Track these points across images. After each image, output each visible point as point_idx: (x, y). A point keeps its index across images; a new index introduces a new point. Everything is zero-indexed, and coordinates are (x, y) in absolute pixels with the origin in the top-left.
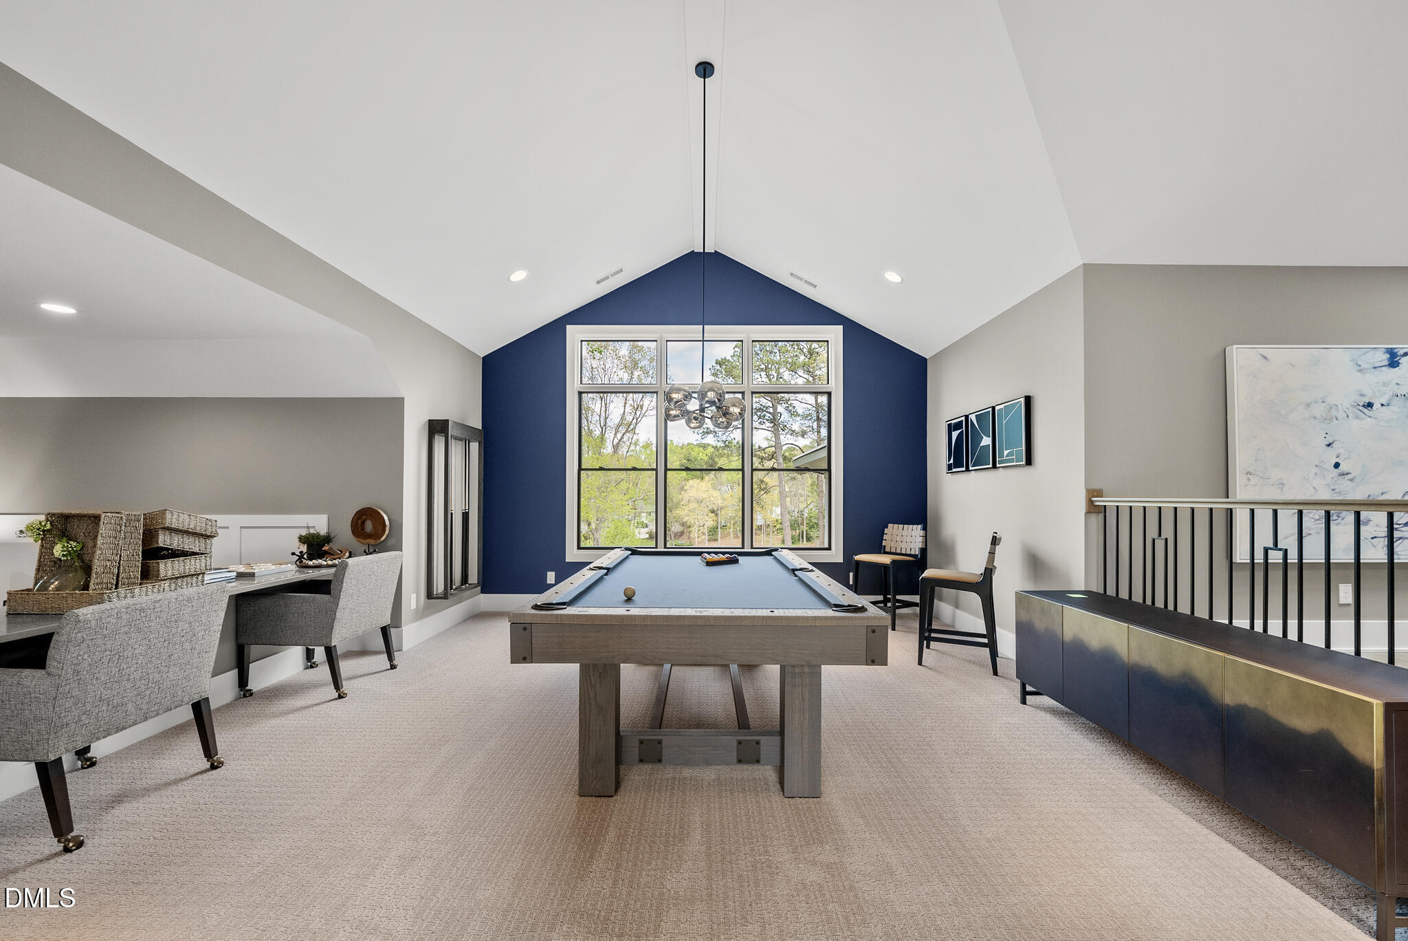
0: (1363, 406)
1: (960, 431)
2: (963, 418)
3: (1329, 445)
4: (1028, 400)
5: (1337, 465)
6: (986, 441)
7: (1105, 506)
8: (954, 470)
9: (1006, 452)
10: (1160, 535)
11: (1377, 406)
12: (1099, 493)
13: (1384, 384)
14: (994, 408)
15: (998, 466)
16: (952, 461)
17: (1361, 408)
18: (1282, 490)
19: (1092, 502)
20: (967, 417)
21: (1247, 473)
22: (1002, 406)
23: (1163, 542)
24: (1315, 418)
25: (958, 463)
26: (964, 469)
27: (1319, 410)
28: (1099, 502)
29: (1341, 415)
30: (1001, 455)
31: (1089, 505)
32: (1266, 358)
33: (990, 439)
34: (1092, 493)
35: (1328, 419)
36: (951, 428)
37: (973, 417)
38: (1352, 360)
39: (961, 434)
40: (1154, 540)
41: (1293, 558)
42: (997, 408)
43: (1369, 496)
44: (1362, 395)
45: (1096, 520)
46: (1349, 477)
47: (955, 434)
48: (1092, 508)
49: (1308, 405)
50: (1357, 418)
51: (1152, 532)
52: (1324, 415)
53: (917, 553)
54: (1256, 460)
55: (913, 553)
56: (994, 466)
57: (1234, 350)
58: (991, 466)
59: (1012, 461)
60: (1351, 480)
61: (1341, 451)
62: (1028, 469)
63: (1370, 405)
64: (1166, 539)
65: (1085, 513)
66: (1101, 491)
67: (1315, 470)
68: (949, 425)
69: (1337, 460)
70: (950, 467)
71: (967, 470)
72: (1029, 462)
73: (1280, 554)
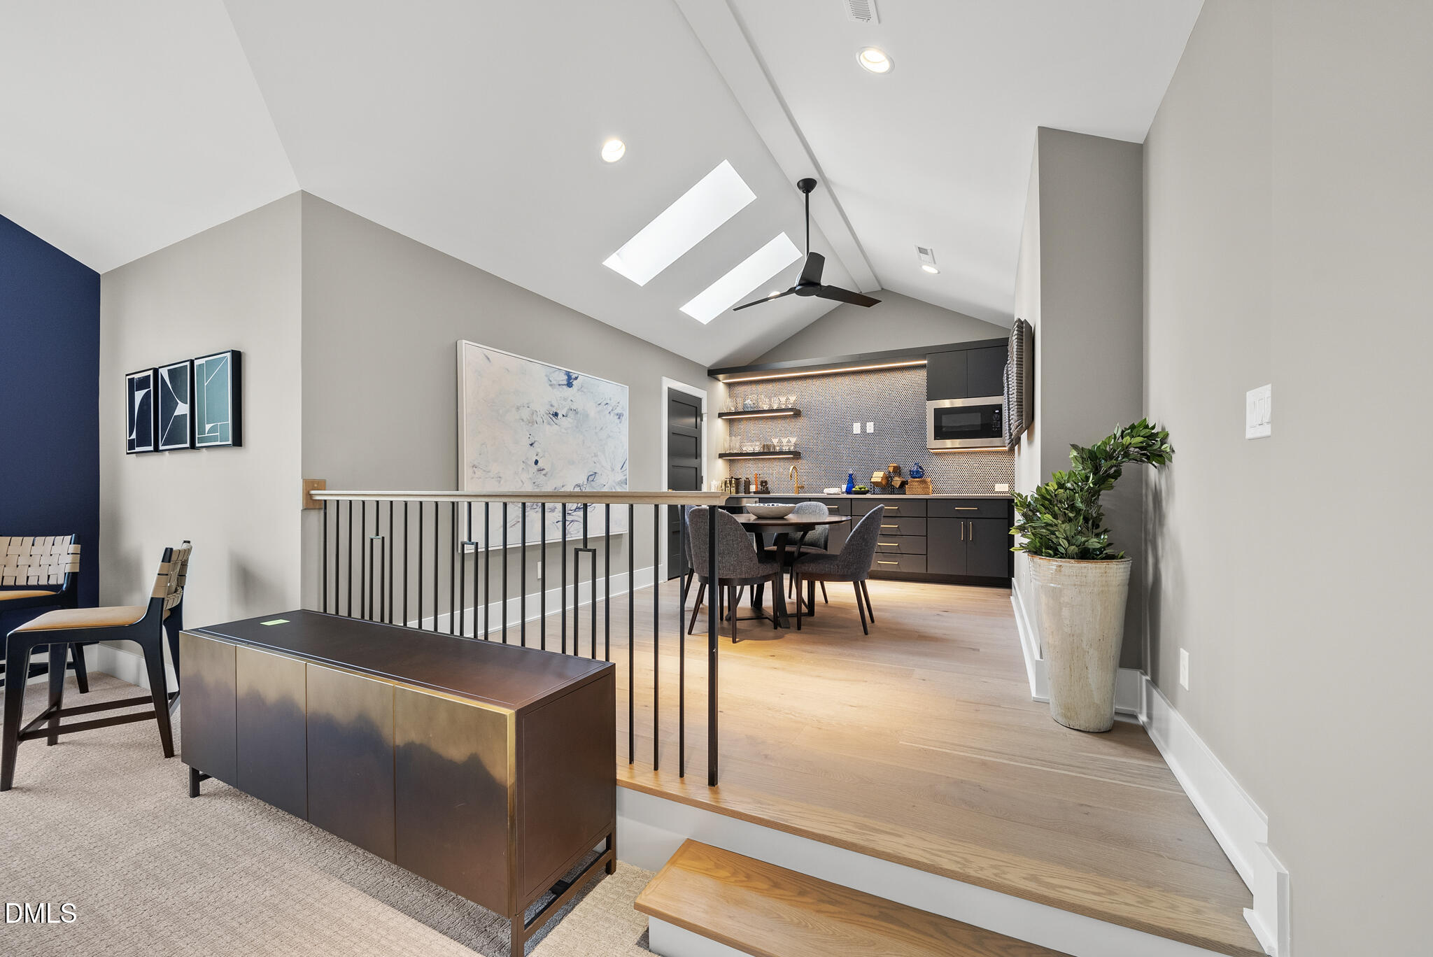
0: (553, 414)
1: (147, 390)
2: (151, 373)
3: (531, 445)
4: (237, 357)
5: (536, 462)
6: (182, 409)
7: (325, 501)
8: (137, 449)
9: (208, 427)
10: (377, 535)
11: (560, 416)
12: (321, 485)
13: (565, 399)
14: (192, 362)
15: (197, 445)
16: (134, 436)
17: (551, 416)
18: (500, 482)
19: (311, 495)
20: (156, 371)
21: (473, 467)
22: (202, 361)
23: (380, 541)
24: (523, 420)
25: (143, 440)
26: (151, 448)
27: (525, 414)
28: (319, 495)
29: (539, 420)
30: (202, 431)
31: (307, 501)
32: (488, 359)
33: (188, 406)
34: (311, 485)
35: (532, 422)
36: (134, 385)
37: (164, 373)
38: (546, 376)
39: (147, 396)
40: (372, 540)
41: (482, 549)
42: (197, 363)
43: (555, 488)
44: (552, 406)
45: (316, 518)
46: (544, 472)
47: (139, 395)
48: (311, 504)
49: (518, 408)
50: (549, 424)
51: (371, 533)
52: (529, 418)
53: (61, 581)
54: (480, 454)
55: (52, 582)
56: (193, 446)
57: (464, 344)
58: (188, 445)
59: (215, 439)
60: (545, 475)
61: (539, 450)
62: (236, 451)
63: (556, 415)
64: (383, 538)
65: (302, 510)
66: (324, 481)
67: (523, 466)
68: (131, 381)
69: (537, 458)
70: (131, 445)
71: (156, 450)
72: (238, 441)
73: (473, 547)
